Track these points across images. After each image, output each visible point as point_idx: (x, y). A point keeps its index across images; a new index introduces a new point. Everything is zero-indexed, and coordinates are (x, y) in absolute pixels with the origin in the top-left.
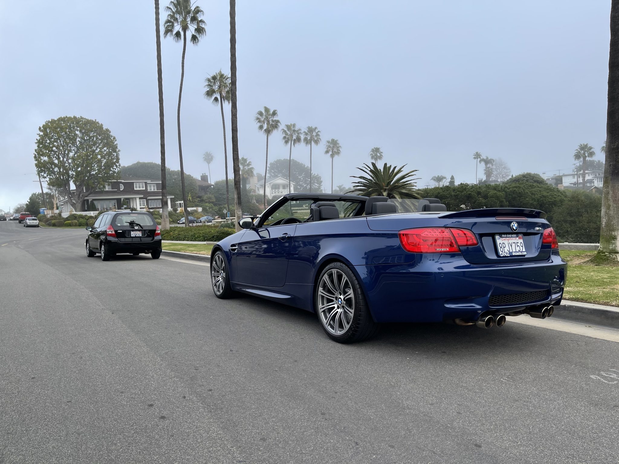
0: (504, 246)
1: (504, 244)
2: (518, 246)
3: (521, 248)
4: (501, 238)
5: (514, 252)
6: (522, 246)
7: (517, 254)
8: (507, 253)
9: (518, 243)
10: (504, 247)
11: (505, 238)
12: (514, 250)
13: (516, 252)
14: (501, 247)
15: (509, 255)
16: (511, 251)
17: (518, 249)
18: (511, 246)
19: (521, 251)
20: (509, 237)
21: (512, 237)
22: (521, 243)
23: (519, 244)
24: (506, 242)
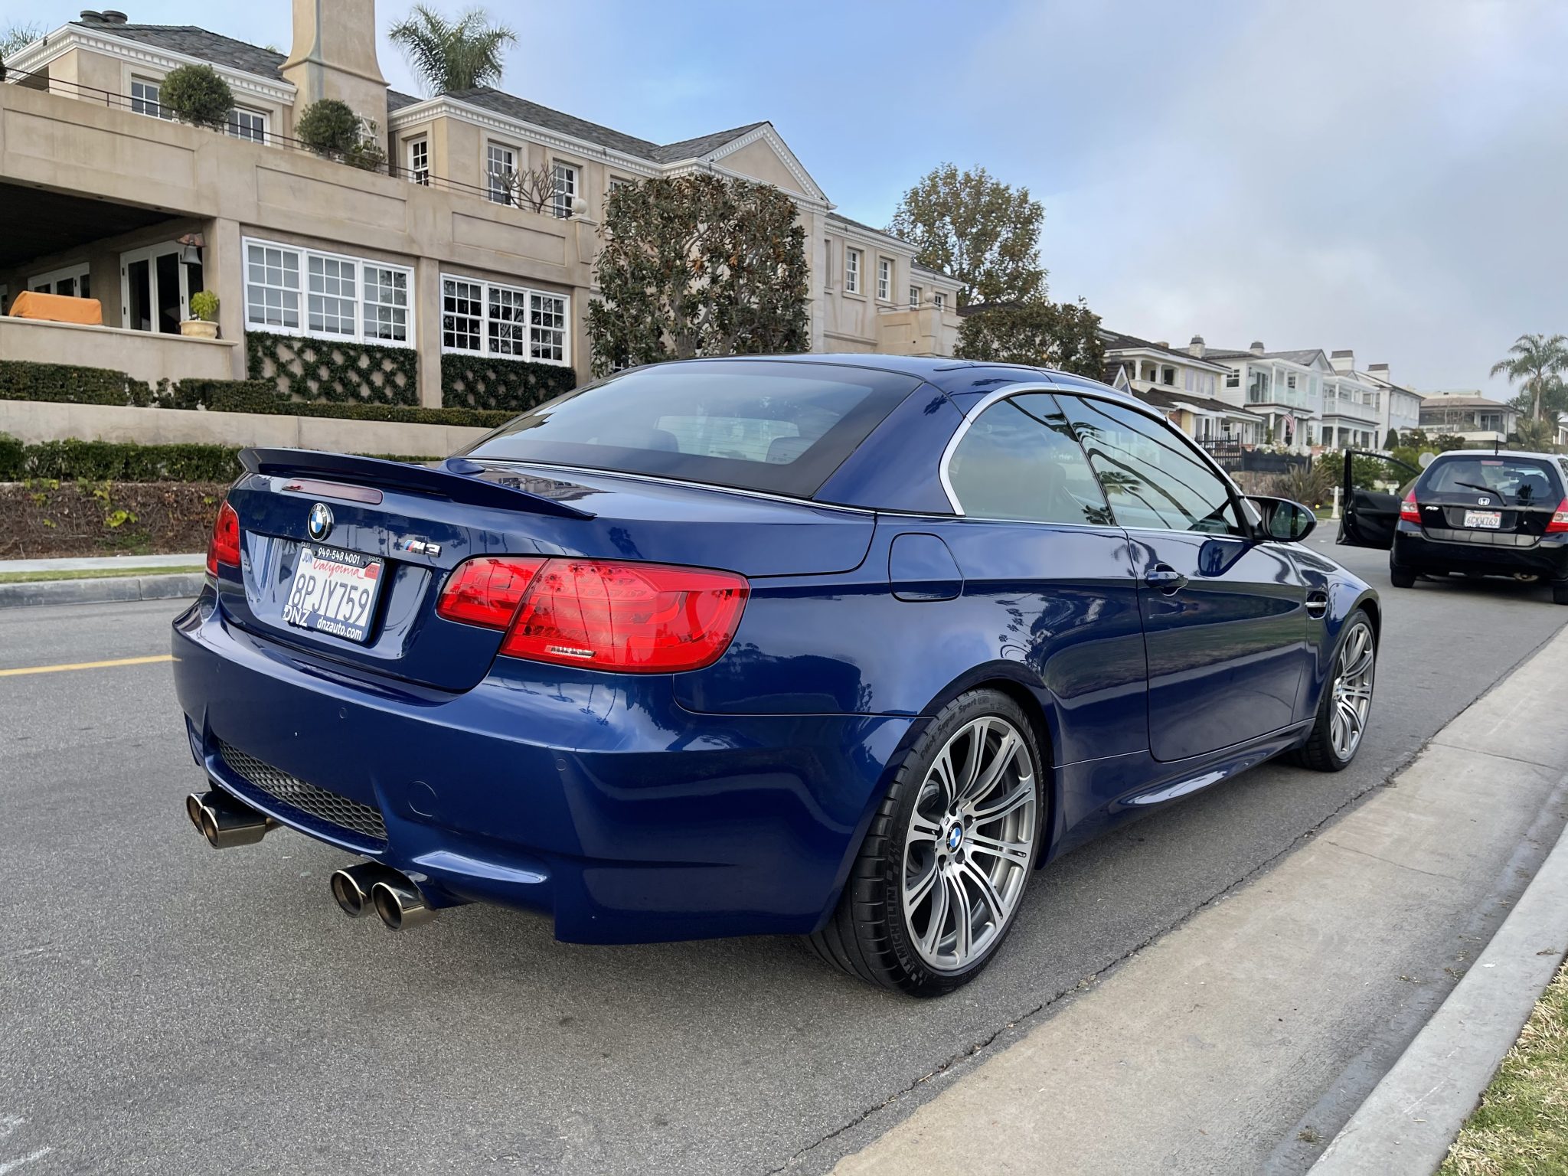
0: (310, 589)
1: (312, 582)
2: (350, 600)
3: (357, 610)
4: (314, 559)
5: (327, 619)
6: (363, 607)
7: (332, 628)
8: (303, 614)
9: (356, 588)
10: (308, 593)
11: (325, 562)
12: (331, 614)
13: (335, 621)
14: (299, 591)
15: (305, 625)
16: (321, 612)
17: (345, 610)
18: (331, 594)
19: (351, 621)
20: (336, 561)
21: (344, 562)
22: (366, 591)
23: (355, 595)
24: (321, 576)
